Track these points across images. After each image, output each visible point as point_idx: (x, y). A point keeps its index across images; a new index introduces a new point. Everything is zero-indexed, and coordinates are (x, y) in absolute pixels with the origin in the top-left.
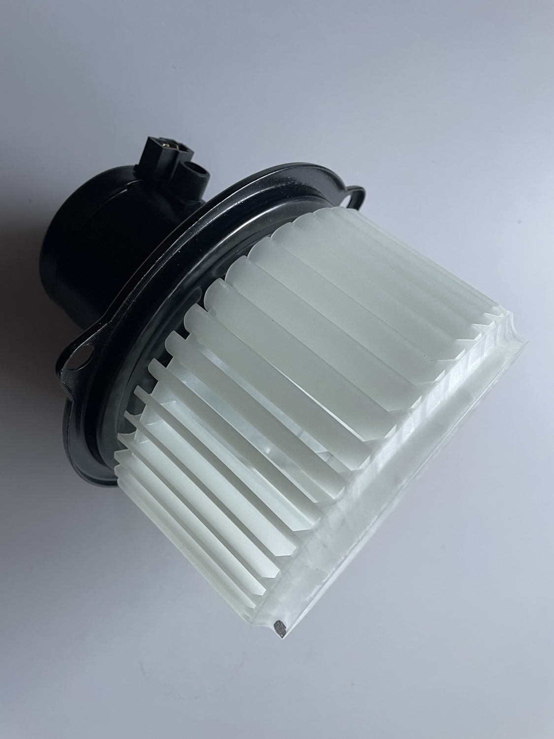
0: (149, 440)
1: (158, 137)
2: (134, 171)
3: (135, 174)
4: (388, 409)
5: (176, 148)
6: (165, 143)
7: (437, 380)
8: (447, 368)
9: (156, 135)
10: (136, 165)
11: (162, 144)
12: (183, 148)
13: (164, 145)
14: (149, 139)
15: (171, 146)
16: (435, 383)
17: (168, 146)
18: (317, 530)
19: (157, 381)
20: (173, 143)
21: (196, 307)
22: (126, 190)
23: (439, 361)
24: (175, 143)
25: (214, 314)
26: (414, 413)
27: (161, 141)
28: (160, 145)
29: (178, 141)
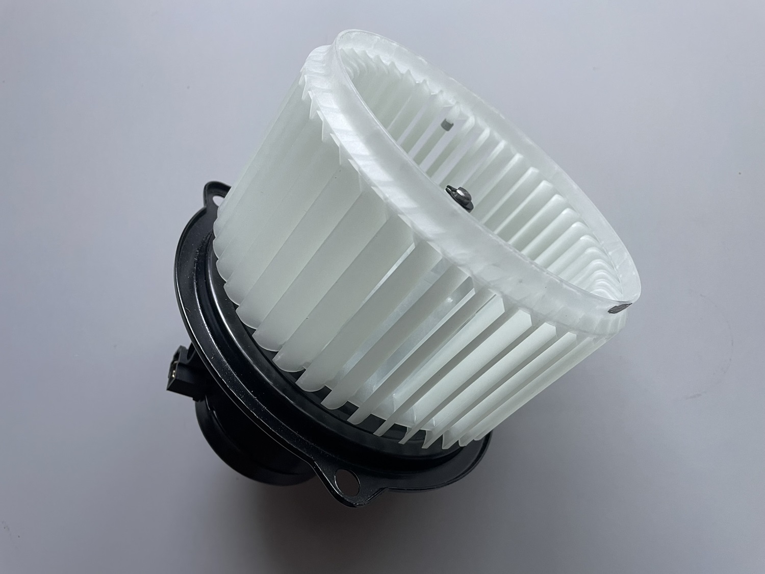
0: (433, 418)
1: (168, 380)
2: (199, 401)
3: (202, 401)
4: (384, 220)
5: (176, 364)
6: (172, 375)
7: (357, 169)
8: (347, 156)
9: (165, 382)
10: (194, 399)
11: (173, 378)
12: (177, 356)
13: (173, 376)
14: (169, 389)
15: (174, 369)
16: (360, 172)
17: (174, 371)
18: (502, 293)
19: (371, 415)
20: (173, 367)
21: (301, 382)
22: (214, 412)
23: (340, 163)
24: (173, 363)
25: (308, 364)
26: (388, 196)
27: (171, 378)
28: (174, 380)
29: (171, 359)
